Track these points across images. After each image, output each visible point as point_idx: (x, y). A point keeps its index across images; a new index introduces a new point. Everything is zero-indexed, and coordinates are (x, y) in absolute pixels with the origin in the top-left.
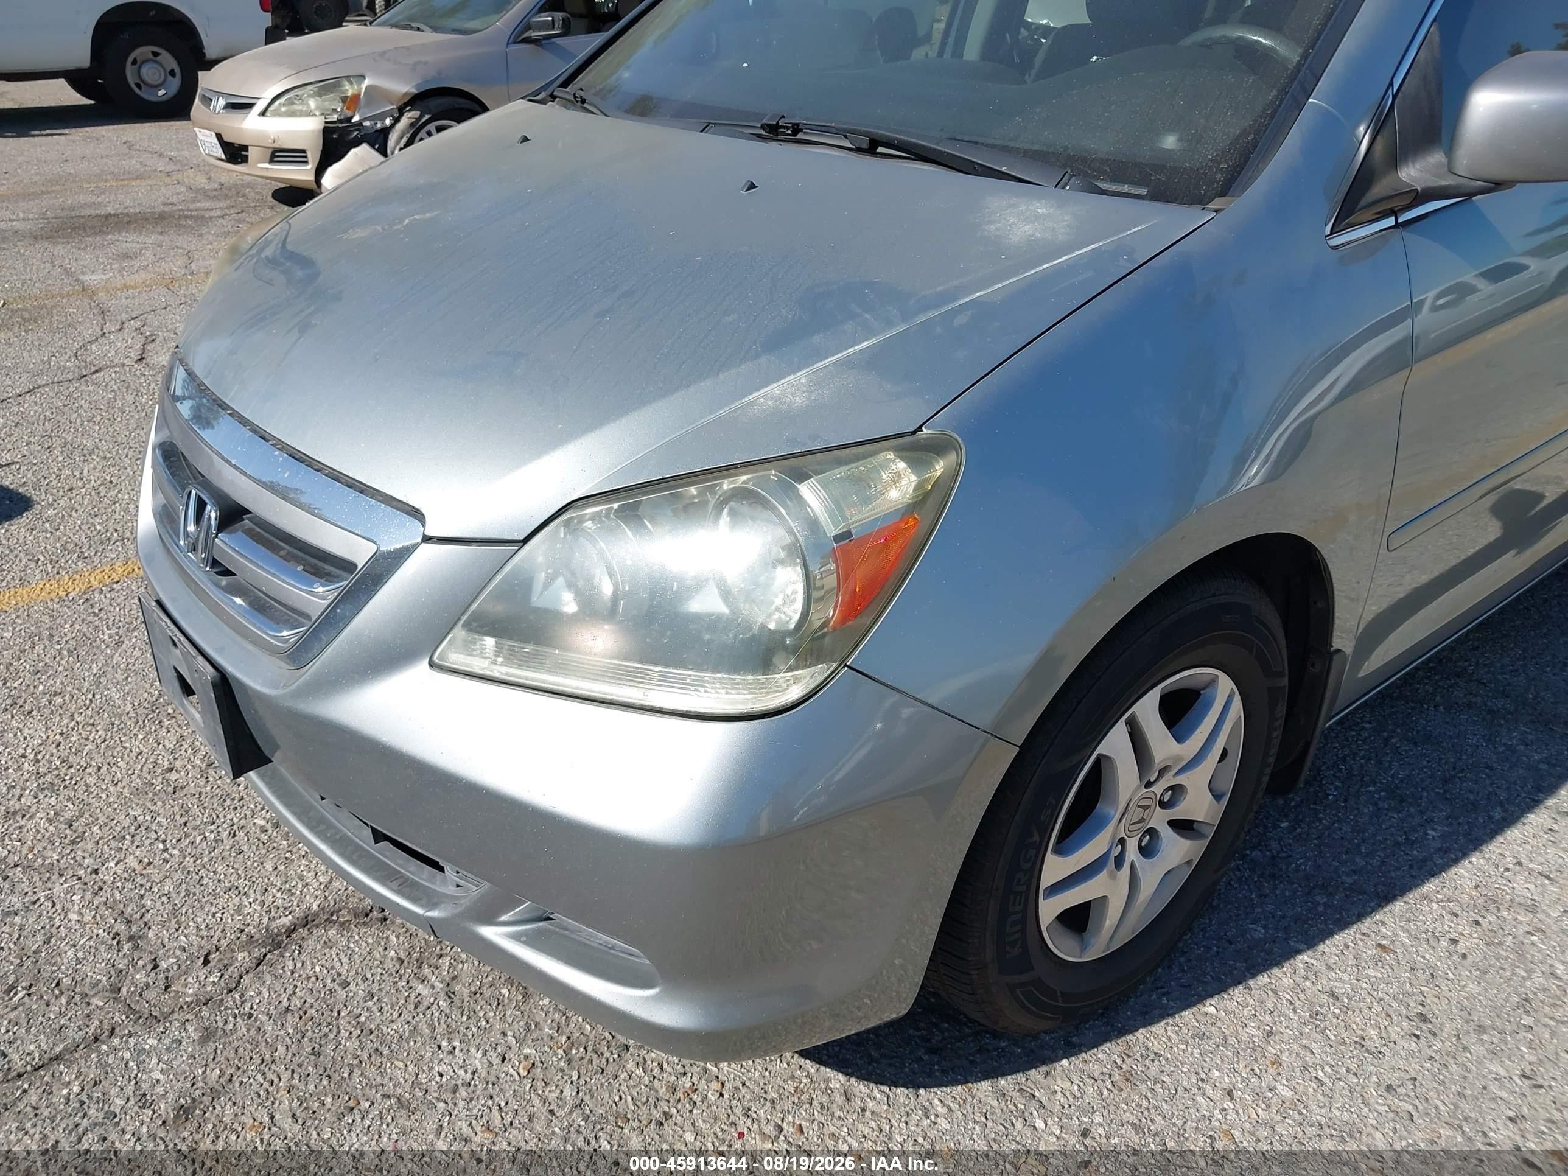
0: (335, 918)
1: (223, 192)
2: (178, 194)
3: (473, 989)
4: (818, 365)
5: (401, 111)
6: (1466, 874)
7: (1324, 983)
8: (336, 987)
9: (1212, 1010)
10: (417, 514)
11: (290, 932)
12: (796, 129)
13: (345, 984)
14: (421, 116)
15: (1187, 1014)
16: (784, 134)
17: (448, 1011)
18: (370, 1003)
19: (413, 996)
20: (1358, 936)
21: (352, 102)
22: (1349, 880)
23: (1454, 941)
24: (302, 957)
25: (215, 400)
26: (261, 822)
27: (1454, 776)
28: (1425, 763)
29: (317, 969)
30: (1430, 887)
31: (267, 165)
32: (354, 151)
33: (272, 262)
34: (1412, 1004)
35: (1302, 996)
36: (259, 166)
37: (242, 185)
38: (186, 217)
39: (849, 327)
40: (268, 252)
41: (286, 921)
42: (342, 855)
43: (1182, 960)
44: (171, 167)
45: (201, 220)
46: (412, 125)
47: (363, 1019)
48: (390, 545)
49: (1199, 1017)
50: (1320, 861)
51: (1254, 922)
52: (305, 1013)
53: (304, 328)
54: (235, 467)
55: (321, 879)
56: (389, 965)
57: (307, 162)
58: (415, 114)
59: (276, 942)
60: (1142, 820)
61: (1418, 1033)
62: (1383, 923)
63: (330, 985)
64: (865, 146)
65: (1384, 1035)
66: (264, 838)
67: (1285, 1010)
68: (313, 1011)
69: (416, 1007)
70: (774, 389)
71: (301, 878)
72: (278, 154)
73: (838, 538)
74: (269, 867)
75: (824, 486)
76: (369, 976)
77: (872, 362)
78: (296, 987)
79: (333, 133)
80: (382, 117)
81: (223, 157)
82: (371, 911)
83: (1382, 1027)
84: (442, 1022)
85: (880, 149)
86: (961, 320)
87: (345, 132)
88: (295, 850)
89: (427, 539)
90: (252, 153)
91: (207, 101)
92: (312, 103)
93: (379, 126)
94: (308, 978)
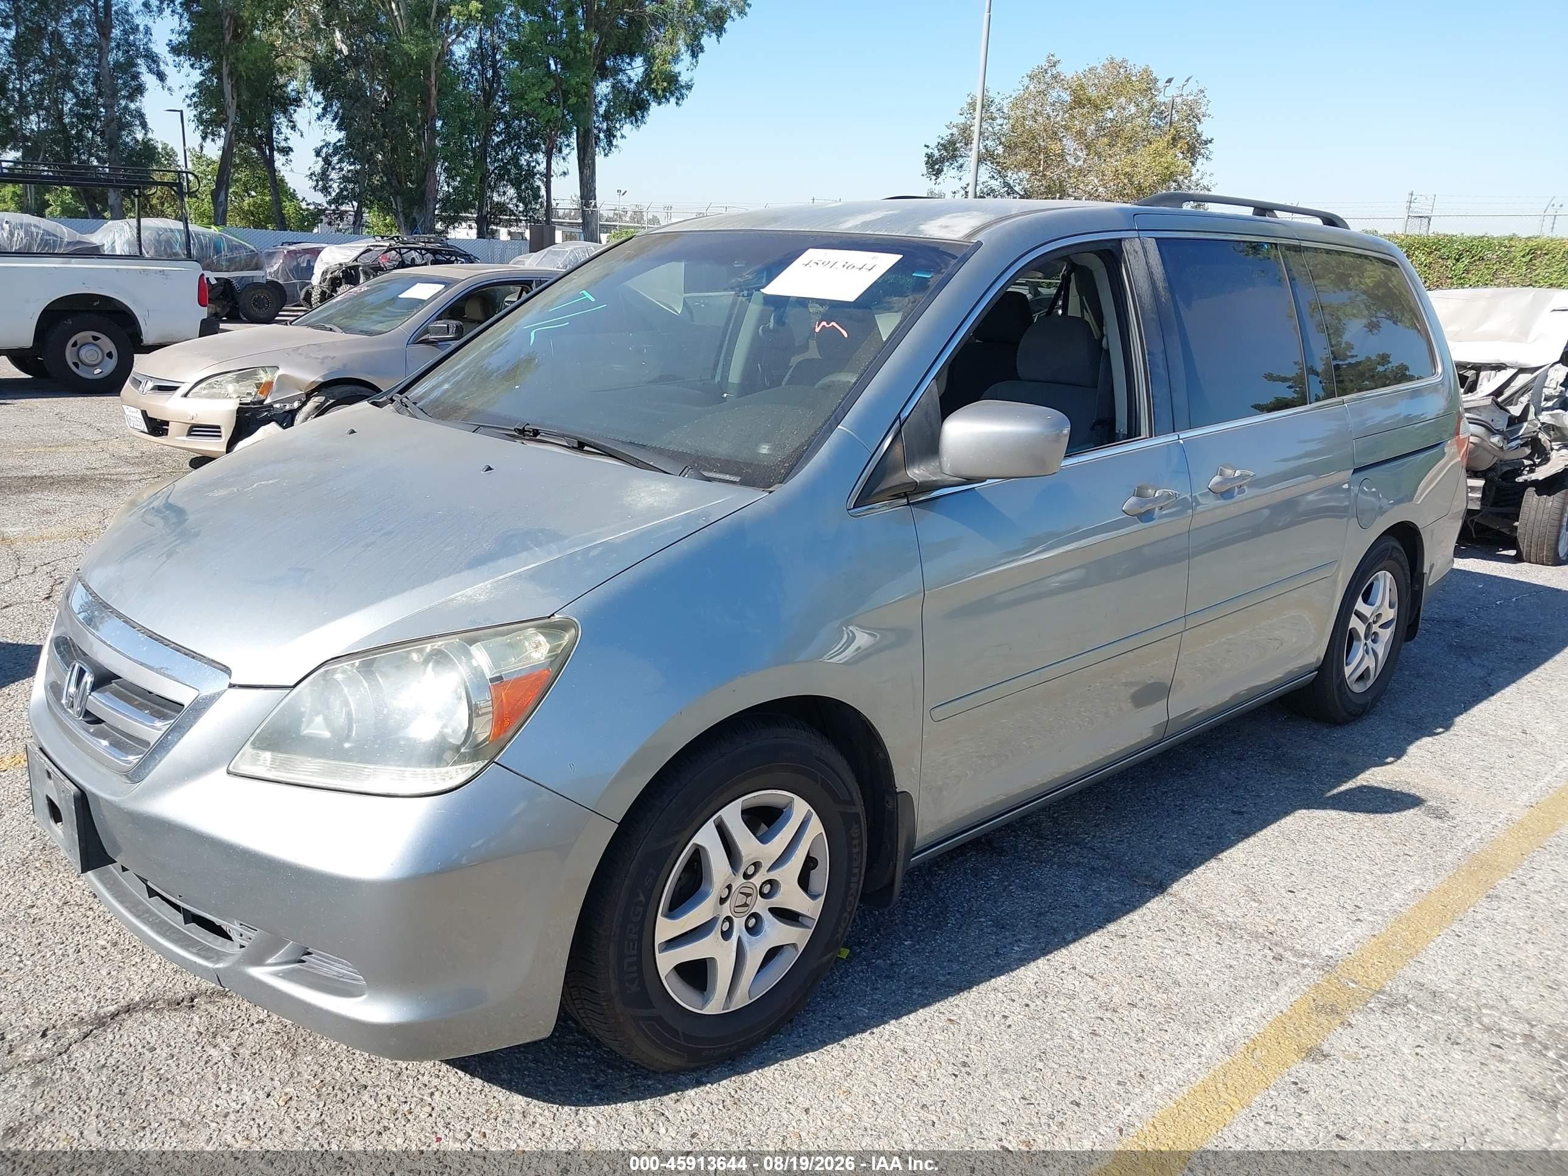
0: (152, 1006)
1: (142, 459)
2: (101, 460)
3: (254, 1051)
4: (500, 578)
5: (309, 396)
6: (1031, 975)
7: (901, 1044)
8: (145, 1051)
9: (812, 1061)
10: (227, 670)
11: (114, 1016)
12: (536, 433)
13: (153, 1049)
14: (326, 401)
15: (792, 1062)
16: (528, 435)
17: (231, 1066)
18: (170, 1062)
19: (205, 1057)
20: (937, 1014)
21: (267, 387)
22: (943, 979)
23: (1005, 1017)
24: (121, 1032)
25: (101, 603)
26: (101, 942)
27: (1048, 912)
28: (1029, 903)
29: (132, 1039)
30: (1001, 981)
31: (185, 438)
32: (262, 428)
33: (157, 511)
34: (960, 1056)
35: (881, 1052)
36: (177, 438)
37: (162, 454)
38: (107, 480)
39: (524, 555)
40: (155, 504)
41: (112, 1008)
42: (159, 933)
43: (801, 1030)
44: (98, 437)
45: (120, 483)
46: (317, 407)
47: (162, 1071)
48: (207, 691)
49: (801, 1065)
50: (926, 967)
51: (864, 1006)
52: (118, 1068)
53: (170, 554)
54: (110, 646)
55: (145, 980)
56: (190, 1036)
57: (220, 436)
58: (322, 399)
59: (101, 1022)
60: (746, 905)
61: (957, 1073)
62: (957, 1006)
63: (140, 1050)
64: (576, 446)
65: (932, 1075)
66: (103, 953)
67: (866, 1061)
68: (124, 1066)
69: (206, 1063)
70: (469, 591)
71: (129, 980)
72: (195, 430)
73: (492, 680)
74: (104, 972)
75: (487, 648)
76: (172, 1043)
77: (534, 576)
78: (113, 1051)
79: (246, 412)
80: (291, 400)
81: (146, 430)
82: (182, 1001)
83: (932, 1070)
84: (225, 1072)
85: (586, 448)
86: (595, 552)
87: (257, 411)
88: (127, 961)
89: (232, 686)
90: (171, 428)
91: (137, 383)
92: (231, 388)
93: (288, 407)
94: (124, 1045)
